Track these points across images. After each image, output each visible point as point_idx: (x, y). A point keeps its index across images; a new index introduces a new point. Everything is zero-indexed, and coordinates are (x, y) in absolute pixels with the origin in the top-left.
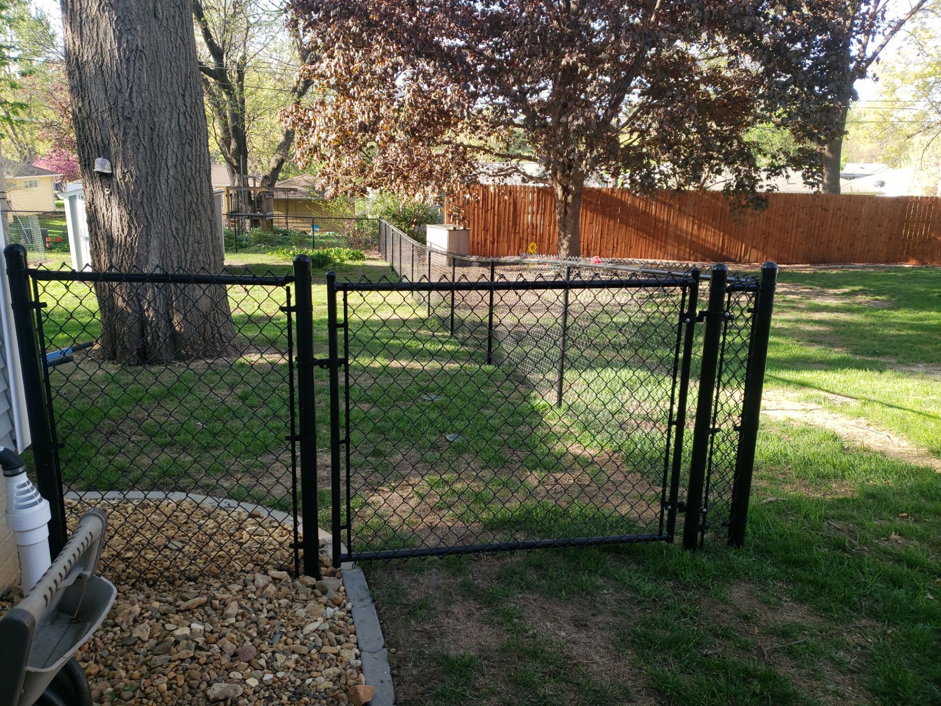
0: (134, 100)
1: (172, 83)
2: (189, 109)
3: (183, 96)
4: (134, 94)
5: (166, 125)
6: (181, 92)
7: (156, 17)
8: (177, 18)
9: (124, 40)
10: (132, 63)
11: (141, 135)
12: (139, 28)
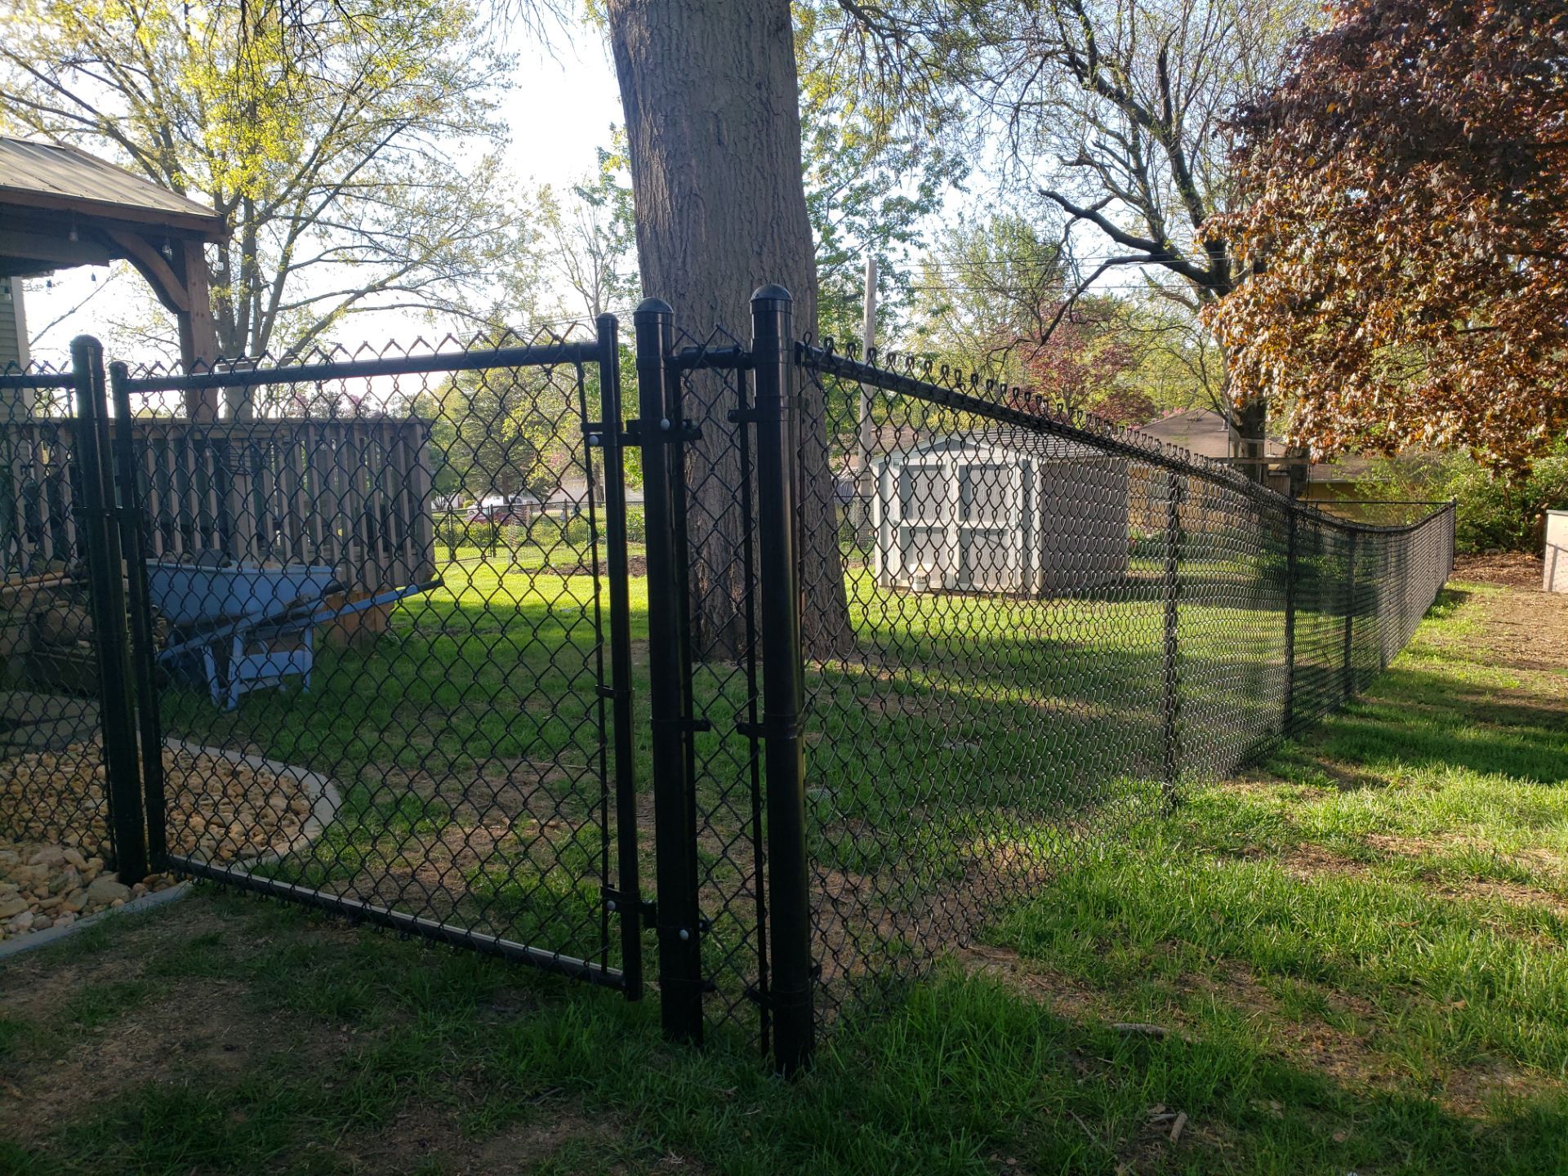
0: (688, 267)
1: (741, 237)
2: (768, 275)
3: (759, 254)
4: (689, 260)
5: (731, 302)
6: (756, 248)
7: (720, 143)
8: (752, 140)
9: (676, 183)
10: (685, 213)
11: (698, 318)
12: (693, 163)
